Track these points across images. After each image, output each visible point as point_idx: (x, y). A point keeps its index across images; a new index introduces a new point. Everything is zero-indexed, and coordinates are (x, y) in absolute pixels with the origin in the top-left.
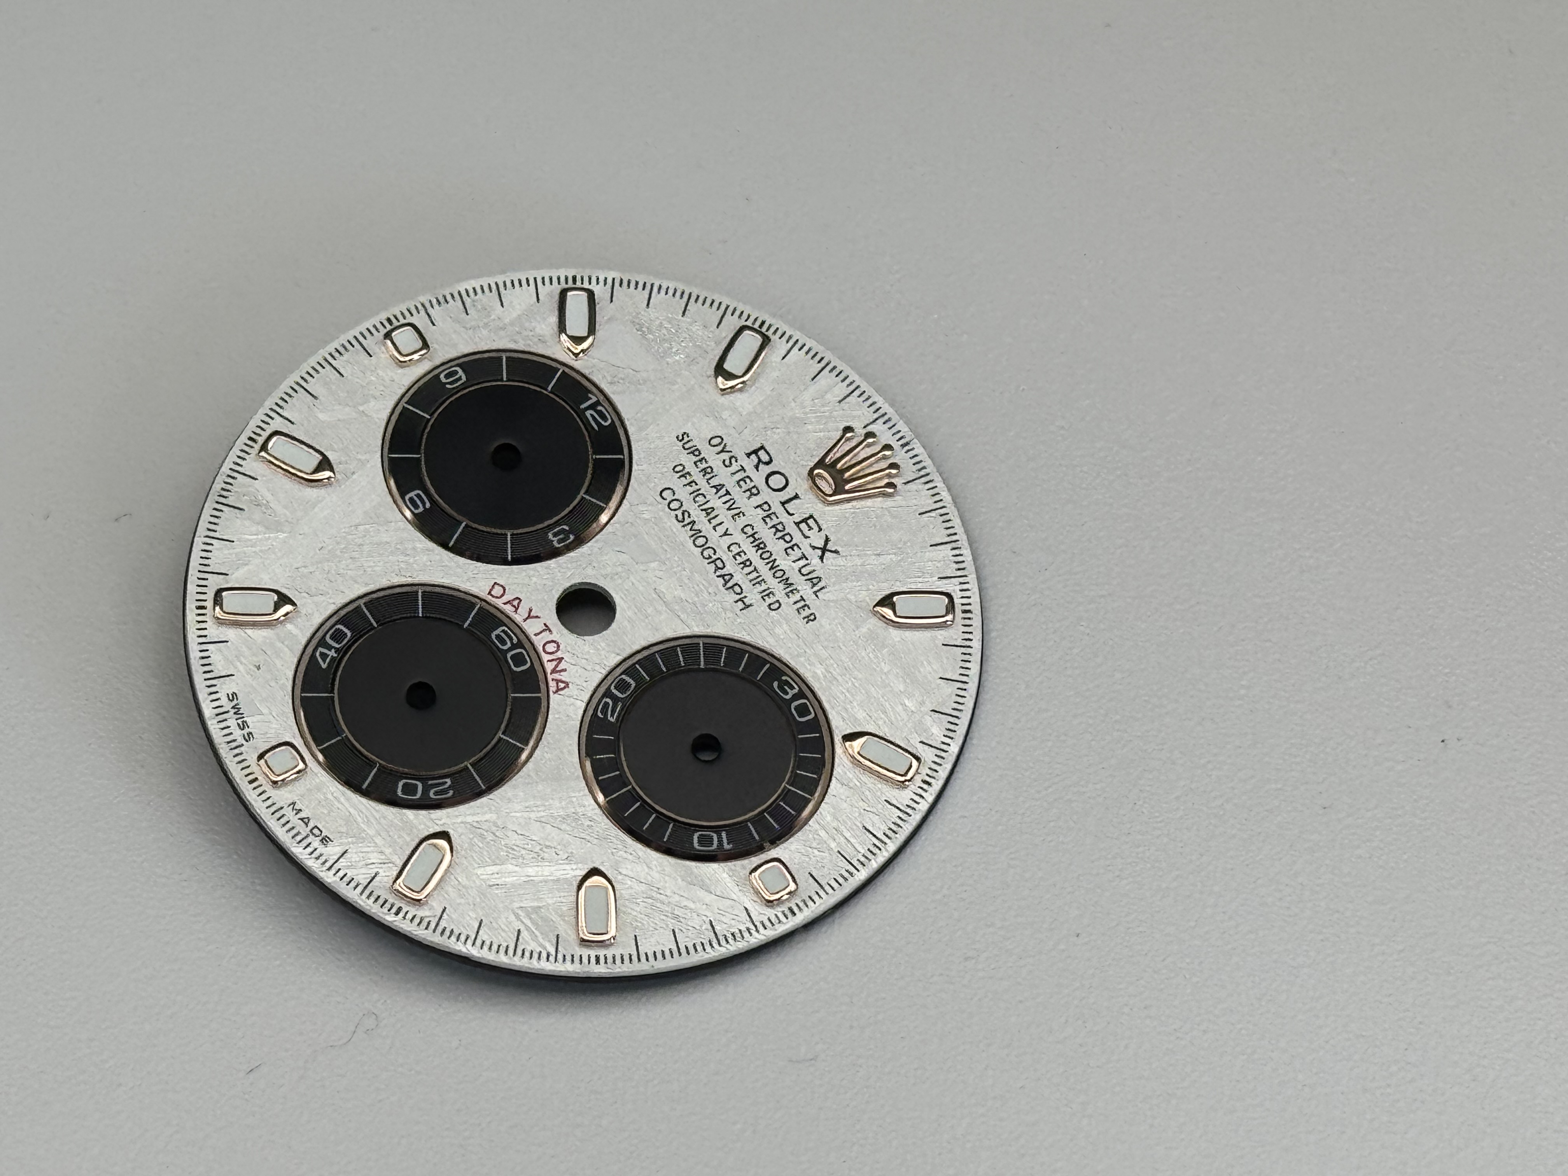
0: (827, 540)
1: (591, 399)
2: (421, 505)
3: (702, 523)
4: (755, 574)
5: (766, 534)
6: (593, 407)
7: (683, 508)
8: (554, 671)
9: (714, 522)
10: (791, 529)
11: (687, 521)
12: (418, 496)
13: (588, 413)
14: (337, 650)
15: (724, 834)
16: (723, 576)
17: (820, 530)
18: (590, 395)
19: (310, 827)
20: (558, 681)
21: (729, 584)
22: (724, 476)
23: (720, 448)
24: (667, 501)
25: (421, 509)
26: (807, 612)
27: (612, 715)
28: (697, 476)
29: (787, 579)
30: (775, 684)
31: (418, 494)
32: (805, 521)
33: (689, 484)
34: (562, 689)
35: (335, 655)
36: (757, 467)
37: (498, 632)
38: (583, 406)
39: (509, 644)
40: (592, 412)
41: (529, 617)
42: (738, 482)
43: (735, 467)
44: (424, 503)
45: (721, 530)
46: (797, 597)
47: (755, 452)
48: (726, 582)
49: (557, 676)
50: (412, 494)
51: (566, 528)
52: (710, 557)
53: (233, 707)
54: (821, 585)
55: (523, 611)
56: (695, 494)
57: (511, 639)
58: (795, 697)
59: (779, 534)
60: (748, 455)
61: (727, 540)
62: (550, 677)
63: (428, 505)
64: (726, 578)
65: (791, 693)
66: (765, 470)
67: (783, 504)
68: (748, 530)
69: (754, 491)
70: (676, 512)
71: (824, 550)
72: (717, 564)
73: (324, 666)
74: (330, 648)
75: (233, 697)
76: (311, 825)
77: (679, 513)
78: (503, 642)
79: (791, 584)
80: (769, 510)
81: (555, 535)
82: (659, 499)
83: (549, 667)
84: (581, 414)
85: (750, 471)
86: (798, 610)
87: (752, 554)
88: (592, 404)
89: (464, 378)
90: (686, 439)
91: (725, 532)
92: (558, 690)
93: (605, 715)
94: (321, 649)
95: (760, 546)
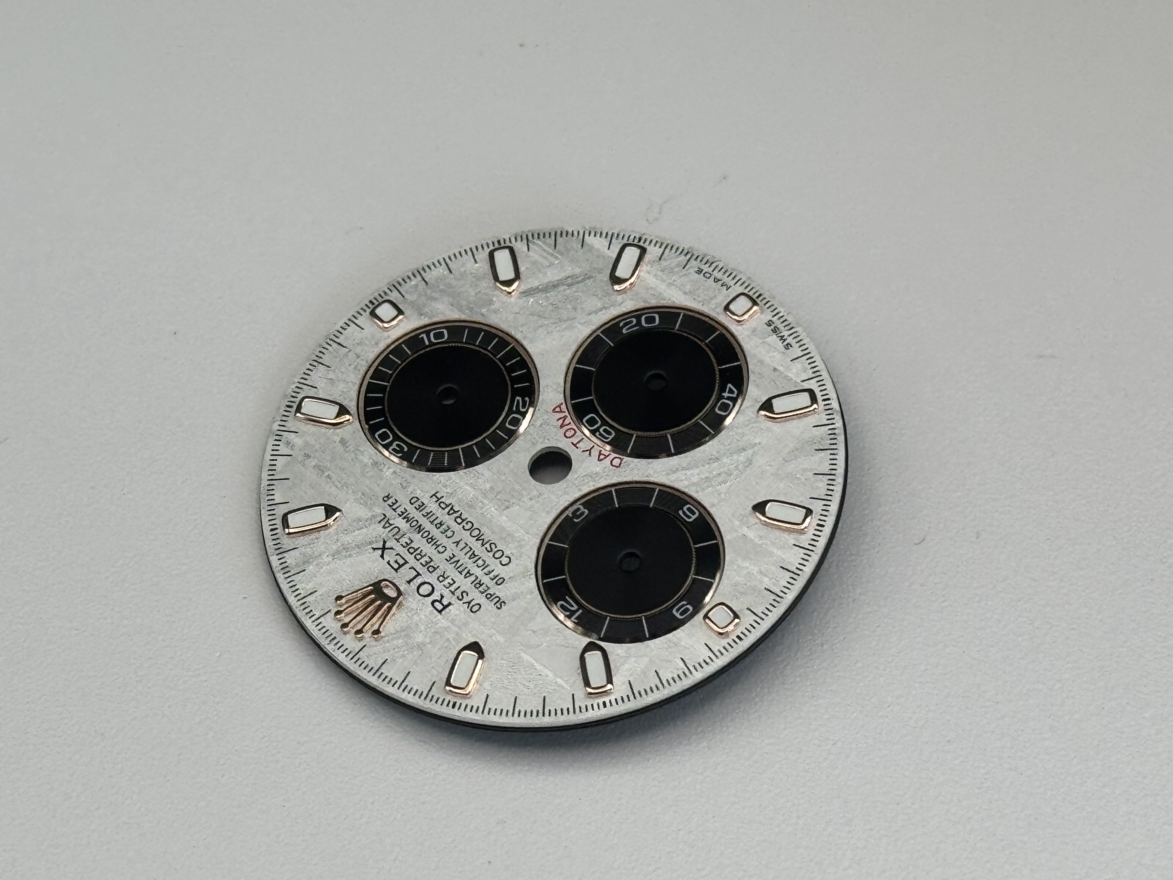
0: (382, 556)
1: (575, 619)
2: (687, 512)
3: (476, 546)
4: (432, 519)
5: (428, 549)
6: (573, 613)
7: (492, 553)
8: (565, 418)
9: (467, 549)
10: (410, 558)
11: (488, 545)
12: (689, 517)
13: (576, 607)
14: (723, 397)
15: (427, 343)
16: (455, 512)
17: (388, 563)
18: (576, 621)
19: (713, 277)
20: (561, 412)
21: (449, 508)
22: (466, 584)
23: (472, 603)
24: (504, 555)
25: (685, 508)
26: (390, 502)
27: (518, 401)
28: (486, 580)
29: (407, 522)
30: (406, 449)
31: (689, 518)
32: (400, 566)
33: (490, 572)
34: (557, 407)
35: (723, 394)
36: (442, 597)
37: (611, 437)
38: (580, 611)
39: (601, 430)
40: (573, 609)
41: (590, 450)
42: (455, 582)
43: (458, 593)
44: (684, 513)
45: (462, 545)
46: (399, 511)
47: (445, 607)
48: (452, 509)
49: (563, 415)
50: (694, 517)
51: (575, 520)
52: (467, 523)
53: (785, 340)
54: (383, 523)
55: (595, 453)
56: (485, 566)
57: (601, 434)
58: (391, 444)
59: (418, 552)
60: (450, 604)
61: (455, 539)
62: (567, 414)
63: (681, 512)
64: (452, 511)
65: (394, 446)
66: (436, 596)
67: (419, 574)
68: (441, 549)
69: (441, 579)
70: (496, 549)
71: (384, 549)
72: (460, 519)
73: (729, 385)
74: (728, 398)
75: (788, 346)
76: (712, 279)
77: (495, 550)
78: (605, 430)
79: (404, 518)
80: (428, 568)
81: (583, 513)
82: (511, 556)
83: (568, 420)
84: (580, 606)
85: (446, 592)
86: (397, 501)
87: (435, 532)
88: (573, 615)
89: (674, 612)
90: (498, 605)
91: (458, 544)
92: (559, 406)
93: (523, 400)
94: (734, 396)
95: (431, 540)
